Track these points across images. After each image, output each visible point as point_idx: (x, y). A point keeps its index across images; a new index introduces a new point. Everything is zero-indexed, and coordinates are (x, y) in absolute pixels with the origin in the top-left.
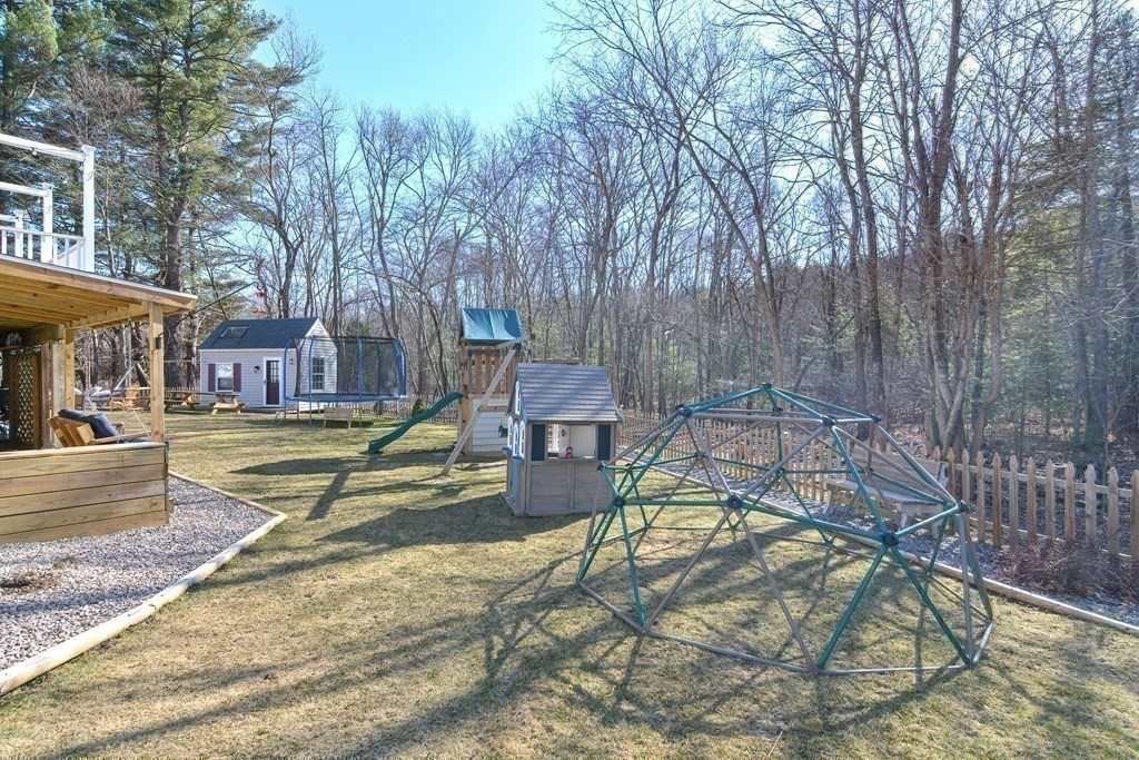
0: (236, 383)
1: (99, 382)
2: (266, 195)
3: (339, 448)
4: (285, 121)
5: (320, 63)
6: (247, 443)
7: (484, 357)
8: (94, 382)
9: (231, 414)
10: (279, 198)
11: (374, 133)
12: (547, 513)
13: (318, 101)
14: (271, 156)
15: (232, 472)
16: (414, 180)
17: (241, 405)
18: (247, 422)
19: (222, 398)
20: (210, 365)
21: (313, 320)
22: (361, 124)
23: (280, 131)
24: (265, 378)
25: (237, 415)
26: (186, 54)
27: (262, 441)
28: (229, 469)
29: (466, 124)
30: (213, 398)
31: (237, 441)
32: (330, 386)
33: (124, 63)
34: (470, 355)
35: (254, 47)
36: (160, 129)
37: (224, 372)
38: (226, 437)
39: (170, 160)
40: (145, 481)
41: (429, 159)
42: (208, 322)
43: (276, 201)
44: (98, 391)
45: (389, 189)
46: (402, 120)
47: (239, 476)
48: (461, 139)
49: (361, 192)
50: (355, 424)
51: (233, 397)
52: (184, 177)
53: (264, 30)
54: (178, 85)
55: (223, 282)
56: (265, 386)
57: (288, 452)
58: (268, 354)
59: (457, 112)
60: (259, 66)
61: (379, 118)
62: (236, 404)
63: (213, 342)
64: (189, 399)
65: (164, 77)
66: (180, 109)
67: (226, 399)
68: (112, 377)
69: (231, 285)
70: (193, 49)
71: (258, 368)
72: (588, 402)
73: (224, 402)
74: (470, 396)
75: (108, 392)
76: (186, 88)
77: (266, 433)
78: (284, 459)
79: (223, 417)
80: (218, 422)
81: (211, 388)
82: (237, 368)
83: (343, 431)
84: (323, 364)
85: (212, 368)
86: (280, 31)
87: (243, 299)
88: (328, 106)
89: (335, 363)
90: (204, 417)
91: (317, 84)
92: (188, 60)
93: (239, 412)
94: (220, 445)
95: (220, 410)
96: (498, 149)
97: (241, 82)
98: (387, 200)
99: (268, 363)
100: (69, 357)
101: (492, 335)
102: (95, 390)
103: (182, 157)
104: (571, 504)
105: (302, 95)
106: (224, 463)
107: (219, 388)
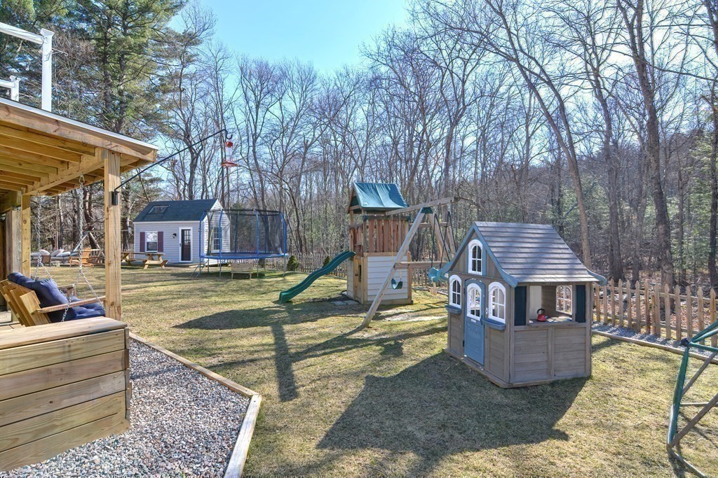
0: (159, 245)
1: (64, 246)
2: (178, 117)
3: (254, 298)
4: (191, 69)
5: (214, 28)
6: (180, 295)
7: (376, 222)
8: (60, 246)
9: (158, 268)
10: (186, 119)
11: (250, 74)
12: (532, 382)
13: (214, 52)
14: (181, 91)
15: (176, 327)
16: (275, 109)
17: (165, 262)
18: (173, 275)
19: (151, 257)
20: (141, 233)
21: (214, 201)
22: (242, 69)
23: (186, 76)
24: (180, 242)
25: (162, 269)
26: (124, 24)
27: (190, 292)
28: (174, 324)
29: (310, 70)
30: (143, 257)
31: (171, 293)
32: (226, 248)
33: (82, 31)
34: (365, 220)
35: (169, 19)
36: (106, 75)
37: (151, 237)
38: (162, 289)
39: (112, 96)
40: (98, 377)
41: (286, 95)
42: (137, 205)
43: (184, 121)
44: (62, 252)
45: (260, 114)
46: (270, 65)
47: (184, 331)
48: (308, 79)
49: (240, 117)
50: (254, 276)
51: (159, 256)
52: (123, 106)
53: (176, 6)
54: (119, 42)
55: (146, 178)
56: (180, 248)
57: (216, 303)
58: (183, 225)
59: (304, 62)
60: (173, 32)
61: (254, 66)
62: (161, 261)
63: (144, 217)
64: (127, 257)
65: (109, 40)
66: (120, 60)
67: (154, 257)
68: (73, 243)
69: (152, 181)
70: (128, 20)
71: (175, 235)
72: (557, 261)
73: (153, 259)
74: (365, 254)
75: (69, 253)
76: (124, 44)
77: (191, 285)
78: (218, 311)
79: (153, 271)
80: (151, 275)
81: (142, 249)
82: (160, 235)
83: (247, 282)
84: (221, 231)
85: (143, 235)
86: (187, 6)
87: (160, 190)
88: (221, 55)
89: (229, 231)
90: (139, 271)
91: (213, 42)
92: (125, 27)
93: (163, 267)
94: (159, 298)
95: (151, 266)
96: (331, 88)
97: (161, 42)
98: (259, 121)
99: (183, 231)
100: (25, 222)
101: (382, 203)
102: (59, 252)
103: (120, 93)
104: (552, 371)
105: (202, 50)
106: (167, 316)
107: (148, 249)
